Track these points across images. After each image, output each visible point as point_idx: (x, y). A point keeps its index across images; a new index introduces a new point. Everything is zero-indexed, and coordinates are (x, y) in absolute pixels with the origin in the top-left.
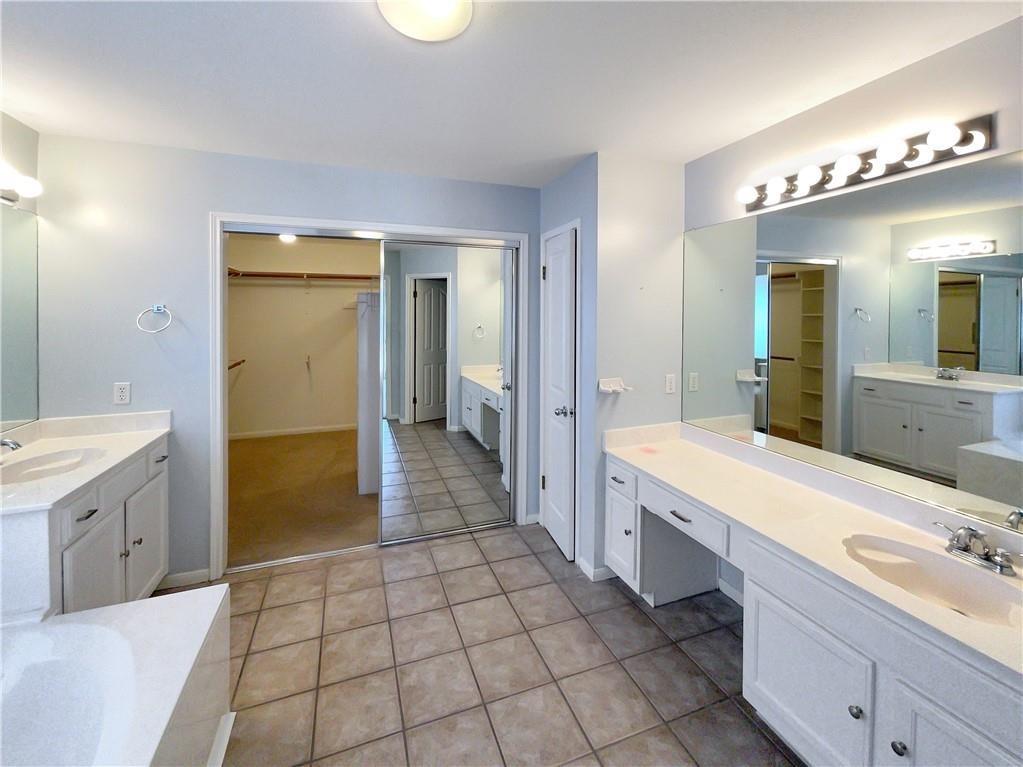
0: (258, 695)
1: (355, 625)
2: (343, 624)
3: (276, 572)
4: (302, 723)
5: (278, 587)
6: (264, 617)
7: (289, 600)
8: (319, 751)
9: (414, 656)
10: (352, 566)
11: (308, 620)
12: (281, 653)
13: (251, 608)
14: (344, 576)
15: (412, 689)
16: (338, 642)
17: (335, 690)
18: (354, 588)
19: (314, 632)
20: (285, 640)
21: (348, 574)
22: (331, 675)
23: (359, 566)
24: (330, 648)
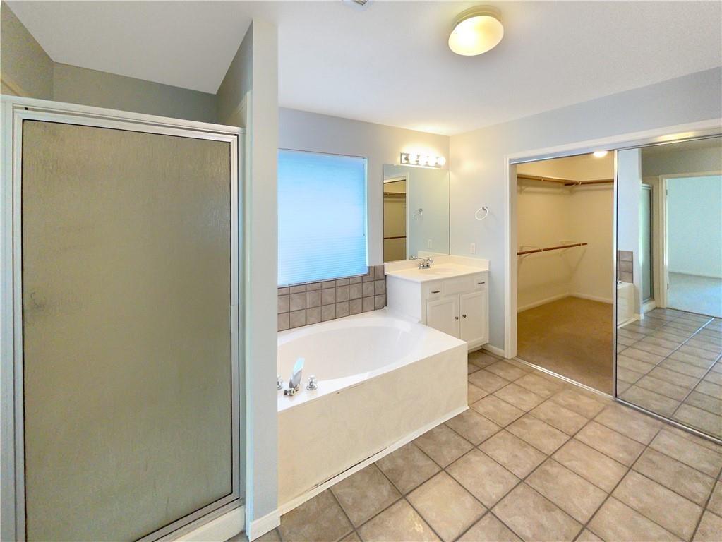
0: (481, 410)
1: (549, 422)
2: (543, 417)
3: (536, 372)
4: (486, 433)
5: (529, 378)
6: (511, 386)
7: (528, 387)
8: (482, 447)
9: (567, 464)
10: (581, 397)
11: (529, 402)
12: (503, 404)
13: (509, 379)
14: (570, 398)
15: (546, 472)
16: (533, 421)
17: (510, 436)
18: (569, 407)
19: (526, 408)
20: (510, 401)
21: (575, 399)
22: (515, 430)
23: (585, 400)
24: (525, 420)
